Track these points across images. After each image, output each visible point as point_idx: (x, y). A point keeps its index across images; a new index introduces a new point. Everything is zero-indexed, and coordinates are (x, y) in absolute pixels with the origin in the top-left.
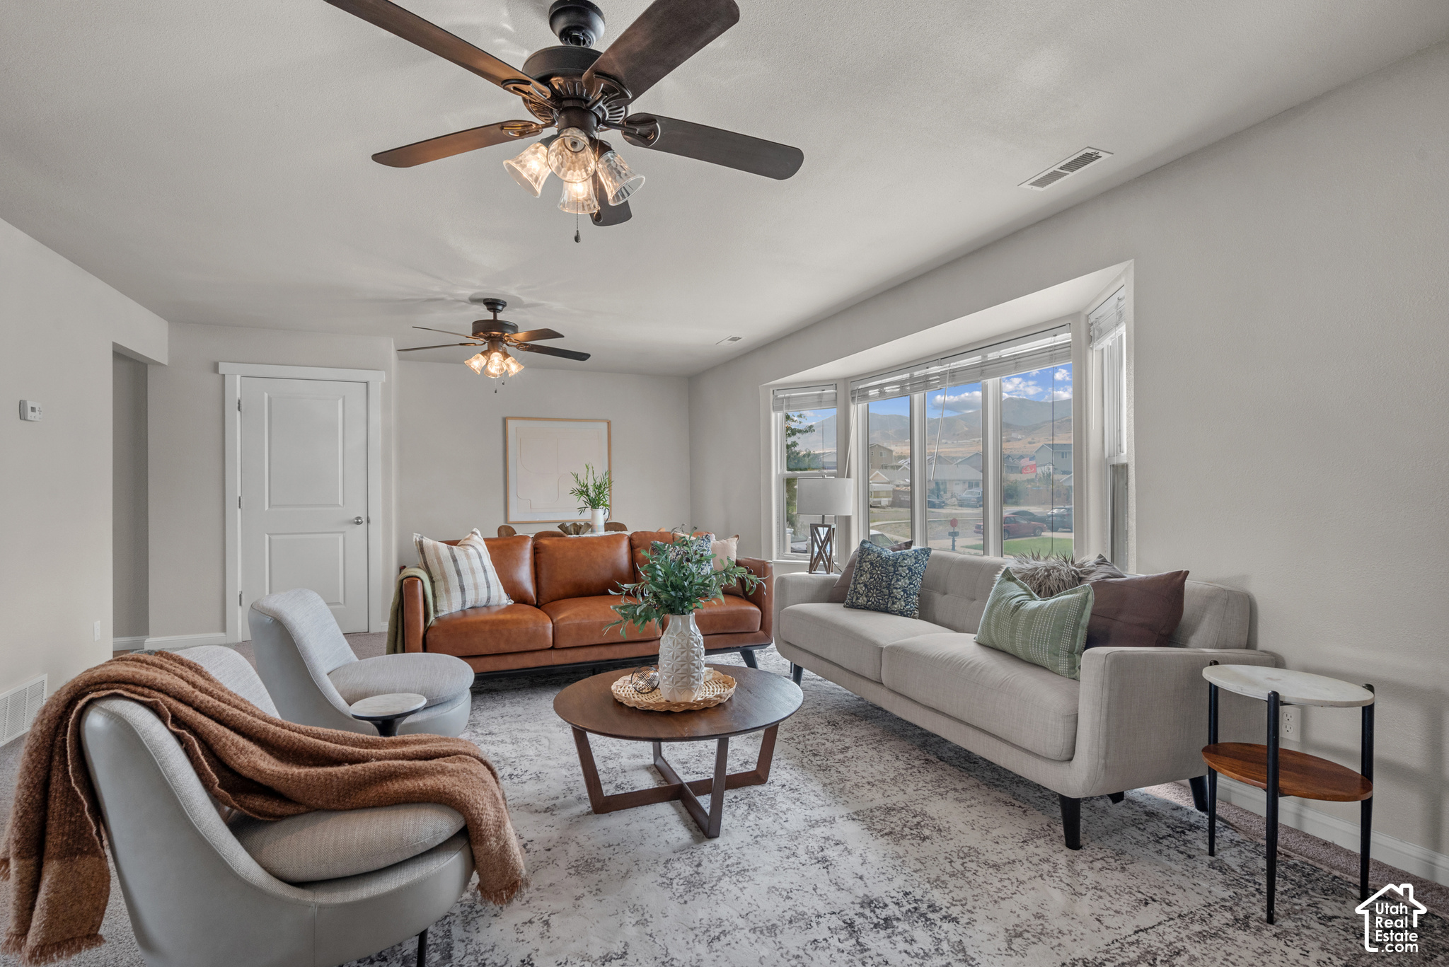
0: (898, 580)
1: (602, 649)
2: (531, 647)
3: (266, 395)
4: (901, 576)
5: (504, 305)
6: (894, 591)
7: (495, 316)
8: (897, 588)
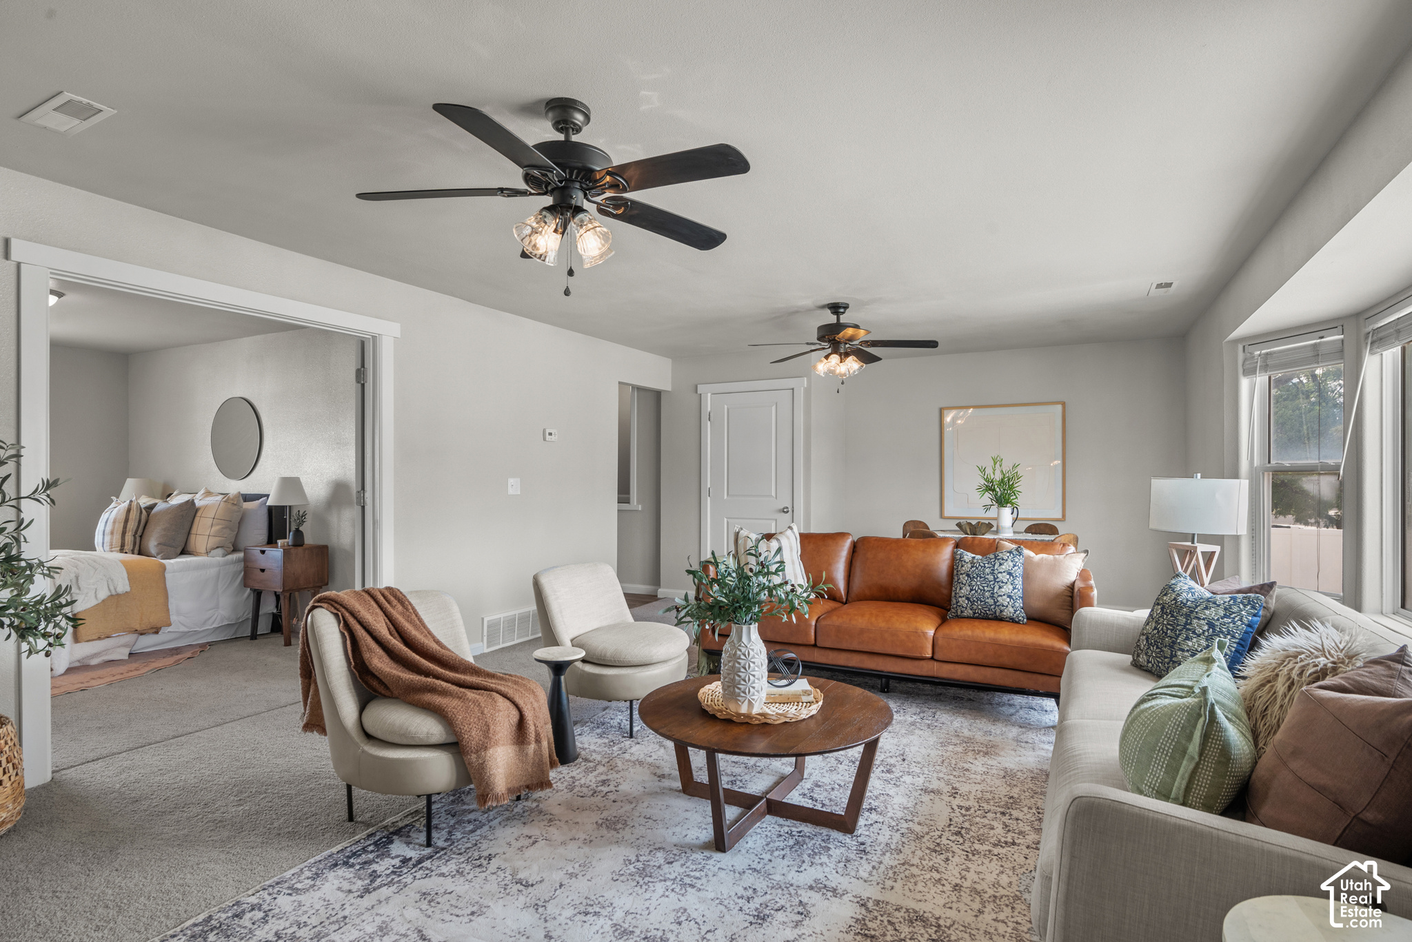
0: (1187, 638)
1: (864, 657)
2: (793, 640)
3: (726, 407)
4: (1194, 632)
5: (846, 307)
6: (1179, 653)
7: (838, 319)
8: (1183, 650)
